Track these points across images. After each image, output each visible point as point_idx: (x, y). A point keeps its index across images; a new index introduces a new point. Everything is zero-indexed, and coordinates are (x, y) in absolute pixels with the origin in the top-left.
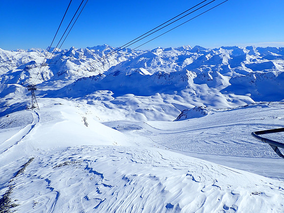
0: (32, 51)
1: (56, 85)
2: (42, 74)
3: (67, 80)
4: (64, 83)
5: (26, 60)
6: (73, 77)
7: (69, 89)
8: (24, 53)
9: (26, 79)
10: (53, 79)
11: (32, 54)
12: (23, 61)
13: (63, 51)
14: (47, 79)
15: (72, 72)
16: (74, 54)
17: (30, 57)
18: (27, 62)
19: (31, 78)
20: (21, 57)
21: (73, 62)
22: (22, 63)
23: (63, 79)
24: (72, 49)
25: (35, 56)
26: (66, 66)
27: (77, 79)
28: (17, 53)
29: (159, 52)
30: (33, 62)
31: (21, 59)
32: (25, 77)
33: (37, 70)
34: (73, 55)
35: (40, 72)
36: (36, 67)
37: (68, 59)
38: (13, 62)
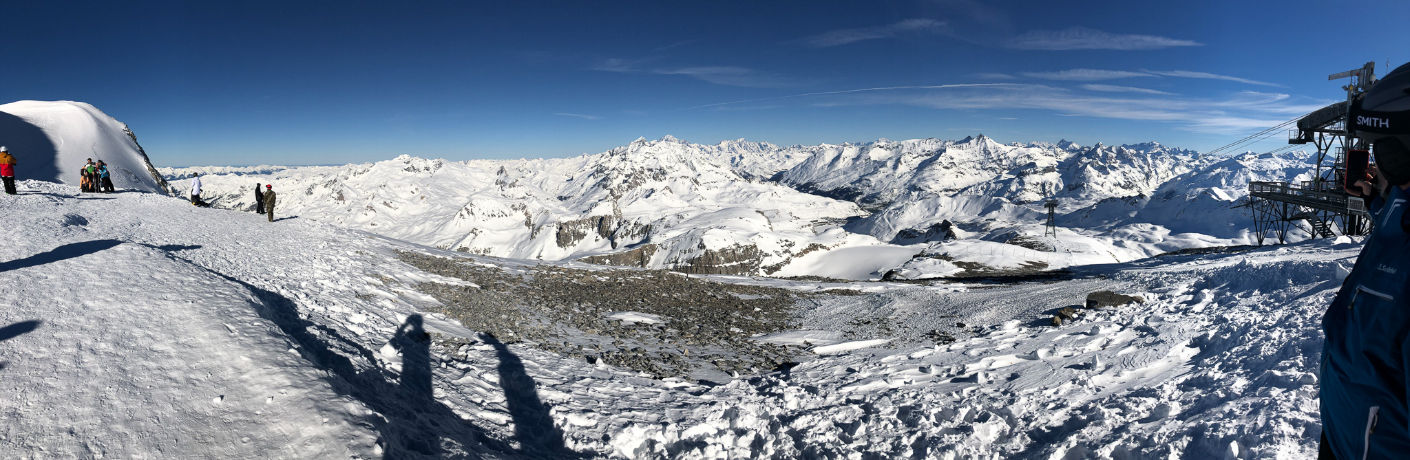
0: (1033, 146)
1: (1065, 205)
2: (1043, 185)
3: (1083, 199)
4: (1078, 204)
5: (1022, 161)
6: (1094, 194)
7: (1084, 214)
8: (1022, 149)
9: (1018, 190)
10: (1061, 194)
11: (1032, 151)
12: (1018, 161)
13: (1082, 149)
14: (1051, 193)
15: (1095, 187)
16: (1101, 155)
17: (1029, 157)
18: (1023, 164)
19: (1025, 190)
20: (1016, 155)
21: (1095, 168)
22: (1016, 166)
23: (1076, 197)
24: (1097, 146)
25: (1038, 154)
26: (1085, 175)
27: (1099, 200)
28: (1011, 148)
29: (1249, 160)
30: (1033, 165)
31: (1015, 159)
32: (1017, 188)
33: (1037, 178)
34: (1099, 157)
35: (1040, 182)
36: (1035, 172)
37: (1089, 163)
38: (1004, 162)
